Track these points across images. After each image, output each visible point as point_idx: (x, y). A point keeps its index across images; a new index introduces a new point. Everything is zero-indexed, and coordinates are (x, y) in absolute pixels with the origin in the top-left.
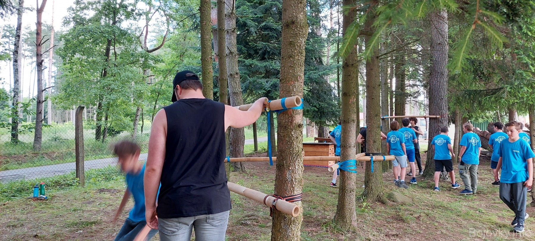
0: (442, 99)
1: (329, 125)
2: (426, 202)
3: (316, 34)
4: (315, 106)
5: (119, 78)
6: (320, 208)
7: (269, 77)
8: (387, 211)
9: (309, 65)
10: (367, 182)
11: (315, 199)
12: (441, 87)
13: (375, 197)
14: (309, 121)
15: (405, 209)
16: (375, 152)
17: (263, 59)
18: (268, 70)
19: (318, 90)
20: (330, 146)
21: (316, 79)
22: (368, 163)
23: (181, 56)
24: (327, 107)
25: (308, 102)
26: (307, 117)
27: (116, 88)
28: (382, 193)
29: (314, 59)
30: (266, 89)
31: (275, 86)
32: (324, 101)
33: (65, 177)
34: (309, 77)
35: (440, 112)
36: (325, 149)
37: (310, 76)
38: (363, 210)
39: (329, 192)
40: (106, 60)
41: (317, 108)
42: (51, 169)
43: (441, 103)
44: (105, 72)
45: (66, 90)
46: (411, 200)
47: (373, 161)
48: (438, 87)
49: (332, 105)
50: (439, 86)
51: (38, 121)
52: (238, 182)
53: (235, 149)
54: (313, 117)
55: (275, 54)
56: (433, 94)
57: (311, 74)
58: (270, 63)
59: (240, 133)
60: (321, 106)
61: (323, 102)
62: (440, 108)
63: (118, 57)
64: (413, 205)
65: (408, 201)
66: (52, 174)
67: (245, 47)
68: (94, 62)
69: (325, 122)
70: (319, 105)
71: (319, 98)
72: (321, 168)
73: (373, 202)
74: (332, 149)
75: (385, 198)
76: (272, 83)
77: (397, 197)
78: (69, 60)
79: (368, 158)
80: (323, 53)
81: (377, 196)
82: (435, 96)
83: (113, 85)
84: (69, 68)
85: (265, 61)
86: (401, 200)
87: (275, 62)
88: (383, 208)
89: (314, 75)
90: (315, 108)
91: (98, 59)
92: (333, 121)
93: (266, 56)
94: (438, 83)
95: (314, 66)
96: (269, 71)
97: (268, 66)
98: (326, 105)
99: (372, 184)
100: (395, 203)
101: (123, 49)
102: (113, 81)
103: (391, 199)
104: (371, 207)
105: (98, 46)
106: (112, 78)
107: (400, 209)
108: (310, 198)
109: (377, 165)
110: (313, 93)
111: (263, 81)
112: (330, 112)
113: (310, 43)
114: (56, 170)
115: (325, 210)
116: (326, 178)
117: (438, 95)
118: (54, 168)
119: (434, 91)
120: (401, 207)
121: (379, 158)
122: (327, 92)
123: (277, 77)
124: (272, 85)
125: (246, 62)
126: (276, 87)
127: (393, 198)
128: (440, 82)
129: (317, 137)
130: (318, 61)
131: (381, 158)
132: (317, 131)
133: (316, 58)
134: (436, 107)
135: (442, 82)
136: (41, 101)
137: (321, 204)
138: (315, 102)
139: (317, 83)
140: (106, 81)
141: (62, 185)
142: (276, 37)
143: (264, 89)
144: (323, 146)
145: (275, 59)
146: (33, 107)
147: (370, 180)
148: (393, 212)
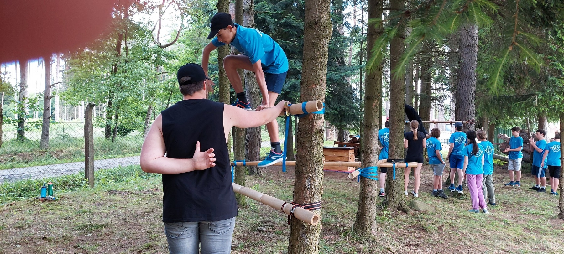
0: (470, 104)
1: (349, 129)
2: (449, 211)
3: (338, 33)
4: (336, 109)
5: (131, 75)
6: (339, 215)
8: (408, 220)
9: (331, 66)
11: (334, 206)
12: (468, 92)
13: (396, 205)
14: (328, 124)
15: (427, 218)
16: (398, 158)
19: (339, 92)
20: (350, 151)
21: (337, 80)
23: (195, 53)
24: (348, 110)
25: (329, 105)
26: (327, 120)
27: (127, 85)
28: (403, 201)
29: (335, 58)
30: (285, 90)
32: (345, 104)
33: (74, 177)
34: (331, 79)
35: (467, 118)
36: (345, 154)
37: (332, 77)
38: (383, 218)
39: (348, 199)
40: (117, 56)
41: (337, 111)
42: (59, 168)
43: (468, 108)
44: (116, 68)
45: (74, 86)
46: (434, 209)
47: (396, 168)
48: (466, 92)
49: (354, 108)
51: (46, 118)
52: (254, 187)
53: (251, 152)
54: (334, 120)
55: (295, 53)
56: (459, 98)
57: (332, 74)
59: (256, 135)
60: (342, 109)
61: (343, 104)
62: (467, 114)
63: (130, 53)
64: (435, 214)
65: (431, 210)
66: (61, 173)
68: (104, 57)
69: (346, 126)
70: (340, 108)
71: (340, 100)
72: (340, 173)
73: (394, 210)
74: (352, 154)
75: (406, 207)
76: (291, 83)
77: (419, 205)
79: (390, 165)
80: (345, 53)
81: (399, 205)
82: (462, 100)
83: (124, 82)
84: (78, 62)
86: (423, 209)
87: (295, 62)
88: (404, 217)
89: (336, 76)
90: (336, 112)
91: (109, 54)
92: (354, 124)
94: (466, 87)
95: (336, 67)
98: (347, 108)
99: (394, 192)
100: (417, 212)
101: (135, 44)
102: (124, 78)
103: (413, 207)
104: (392, 215)
105: (109, 40)
106: (123, 75)
107: (422, 218)
108: (328, 205)
109: (400, 171)
110: (334, 95)
112: (351, 115)
113: (331, 42)
114: (64, 170)
115: (343, 218)
116: (345, 184)
117: (465, 100)
118: (62, 168)
119: (461, 96)
120: (423, 216)
122: (349, 94)
123: (297, 77)
124: (291, 86)
126: (295, 87)
127: (415, 207)
128: (468, 86)
129: (337, 141)
130: (339, 61)
131: (403, 164)
132: (337, 135)
133: (337, 58)
134: (463, 112)
135: (469, 86)
136: (49, 96)
137: (340, 211)
139: (338, 84)
140: (116, 78)
141: (71, 186)
142: (296, 35)
144: (343, 151)
145: (294, 58)
146: (40, 103)
147: (391, 187)
148: (414, 221)
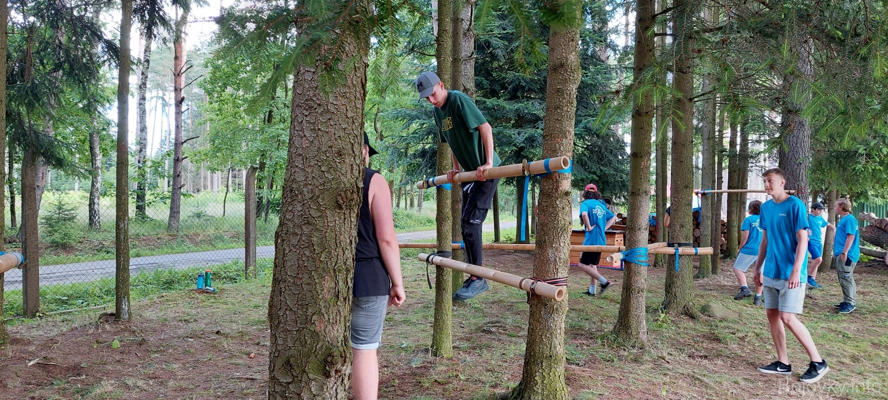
0: (801, 164)
2: (759, 318)
3: (599, 58)
4: (595, 173)
6: (595, 319)
7: (522, 127)
8: (697, 327)
9: (587, 108)
10: (669, 287)
12: (798, 145)
13: (680, 309)
15: (725, 326)
16: (683, 241)
17: (513, 97)
18: (521, 115)
19: (600, 147)
20: (616, 236)
21: (597, 130)
22: (672, 257)
24: (614, 175)
25: (582, 166)
28: (691, 303)
30: (518, 144)
31: (531, 140)
32: (608, 165)
33: (225, 268)
34: (586, 127)
35: (796, 185)
38: (660, 324)
39: (611, 301)
40: (273, 98)
41: (597, 176)
43: (799, 171)
44: (270, 116)
46: (737, 316)
47: (679, 255)
48: (795, 146)
49: (622, 171)
50: (796, 144)
51: (176, 188)
55: (533, 90)
56: (785, 156)
57: (589, 122)
58: (525, 105)
60: (605, 173)
61: (606, 166)
62: (796, 179)
64: (738, 323)
65: (732, 316)
67: (486, 79)
70: (601, 171)
71: (601, 159)
73: (677, 315)
74: (619, 241)
75: (696, 311)
76: (526, 135)
77: (715, 310)
78: (217, 97)
79: (671, 250)
80: (610, 88)
81: (684, 307)
82: (789, 159)
83: (283, 136)
84: (217, 109)
85: (516, 102)
86: (721, 314)
87: (532, 103)
88: (691, 323)
89: (595, 124)
90: (595, 177)
92: (624, 197)
93: (519, 94)
94: (795, 138)
95: (595, 110)
96: (523, 117)
97: (521, 109)
98: (612, 172)
99: (677, 289)
100: (711, 319)
102: (284, 130)
104: (673, 322)
105: (258, 75)
106: (282, 125)
107: (717, 326)
108: (581, 307)
109: (685, 260)
110: (592, 152)
111: (513, 132)
112: (618, 182)
113: (589, 74)
115: (602, 322)
117: (793, 158)
119: (787, 152)
120: (719, 324)
121: (689, 251)
122: (615, 151)
123: (535, 126)
124: (526, 139)
125: (488, 103)
126: (533, 141)
127: (708, 311)
131: (691, 250)
134: (790, 176)
135: (800, 136)
137: (598, 314)
138: (593, 167)
139: (598, 136)
141: (223, 278)
143: (513, 145)
145: (531, 98)
147: (673, 283)
148: (706, 329)
